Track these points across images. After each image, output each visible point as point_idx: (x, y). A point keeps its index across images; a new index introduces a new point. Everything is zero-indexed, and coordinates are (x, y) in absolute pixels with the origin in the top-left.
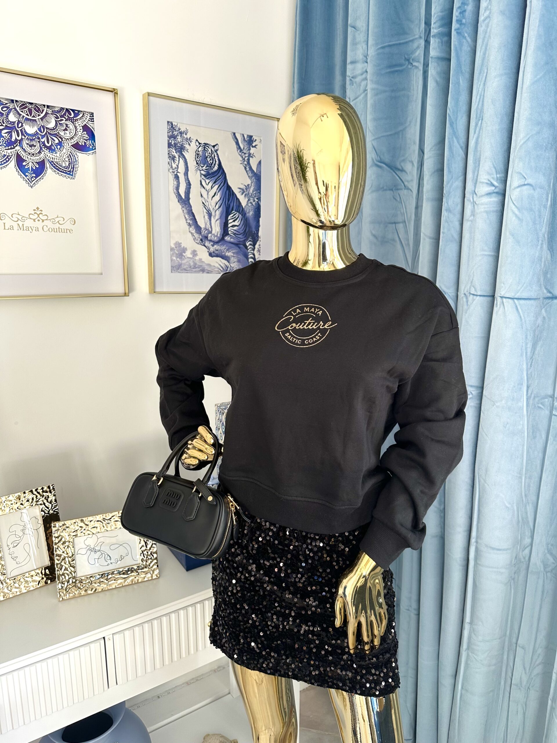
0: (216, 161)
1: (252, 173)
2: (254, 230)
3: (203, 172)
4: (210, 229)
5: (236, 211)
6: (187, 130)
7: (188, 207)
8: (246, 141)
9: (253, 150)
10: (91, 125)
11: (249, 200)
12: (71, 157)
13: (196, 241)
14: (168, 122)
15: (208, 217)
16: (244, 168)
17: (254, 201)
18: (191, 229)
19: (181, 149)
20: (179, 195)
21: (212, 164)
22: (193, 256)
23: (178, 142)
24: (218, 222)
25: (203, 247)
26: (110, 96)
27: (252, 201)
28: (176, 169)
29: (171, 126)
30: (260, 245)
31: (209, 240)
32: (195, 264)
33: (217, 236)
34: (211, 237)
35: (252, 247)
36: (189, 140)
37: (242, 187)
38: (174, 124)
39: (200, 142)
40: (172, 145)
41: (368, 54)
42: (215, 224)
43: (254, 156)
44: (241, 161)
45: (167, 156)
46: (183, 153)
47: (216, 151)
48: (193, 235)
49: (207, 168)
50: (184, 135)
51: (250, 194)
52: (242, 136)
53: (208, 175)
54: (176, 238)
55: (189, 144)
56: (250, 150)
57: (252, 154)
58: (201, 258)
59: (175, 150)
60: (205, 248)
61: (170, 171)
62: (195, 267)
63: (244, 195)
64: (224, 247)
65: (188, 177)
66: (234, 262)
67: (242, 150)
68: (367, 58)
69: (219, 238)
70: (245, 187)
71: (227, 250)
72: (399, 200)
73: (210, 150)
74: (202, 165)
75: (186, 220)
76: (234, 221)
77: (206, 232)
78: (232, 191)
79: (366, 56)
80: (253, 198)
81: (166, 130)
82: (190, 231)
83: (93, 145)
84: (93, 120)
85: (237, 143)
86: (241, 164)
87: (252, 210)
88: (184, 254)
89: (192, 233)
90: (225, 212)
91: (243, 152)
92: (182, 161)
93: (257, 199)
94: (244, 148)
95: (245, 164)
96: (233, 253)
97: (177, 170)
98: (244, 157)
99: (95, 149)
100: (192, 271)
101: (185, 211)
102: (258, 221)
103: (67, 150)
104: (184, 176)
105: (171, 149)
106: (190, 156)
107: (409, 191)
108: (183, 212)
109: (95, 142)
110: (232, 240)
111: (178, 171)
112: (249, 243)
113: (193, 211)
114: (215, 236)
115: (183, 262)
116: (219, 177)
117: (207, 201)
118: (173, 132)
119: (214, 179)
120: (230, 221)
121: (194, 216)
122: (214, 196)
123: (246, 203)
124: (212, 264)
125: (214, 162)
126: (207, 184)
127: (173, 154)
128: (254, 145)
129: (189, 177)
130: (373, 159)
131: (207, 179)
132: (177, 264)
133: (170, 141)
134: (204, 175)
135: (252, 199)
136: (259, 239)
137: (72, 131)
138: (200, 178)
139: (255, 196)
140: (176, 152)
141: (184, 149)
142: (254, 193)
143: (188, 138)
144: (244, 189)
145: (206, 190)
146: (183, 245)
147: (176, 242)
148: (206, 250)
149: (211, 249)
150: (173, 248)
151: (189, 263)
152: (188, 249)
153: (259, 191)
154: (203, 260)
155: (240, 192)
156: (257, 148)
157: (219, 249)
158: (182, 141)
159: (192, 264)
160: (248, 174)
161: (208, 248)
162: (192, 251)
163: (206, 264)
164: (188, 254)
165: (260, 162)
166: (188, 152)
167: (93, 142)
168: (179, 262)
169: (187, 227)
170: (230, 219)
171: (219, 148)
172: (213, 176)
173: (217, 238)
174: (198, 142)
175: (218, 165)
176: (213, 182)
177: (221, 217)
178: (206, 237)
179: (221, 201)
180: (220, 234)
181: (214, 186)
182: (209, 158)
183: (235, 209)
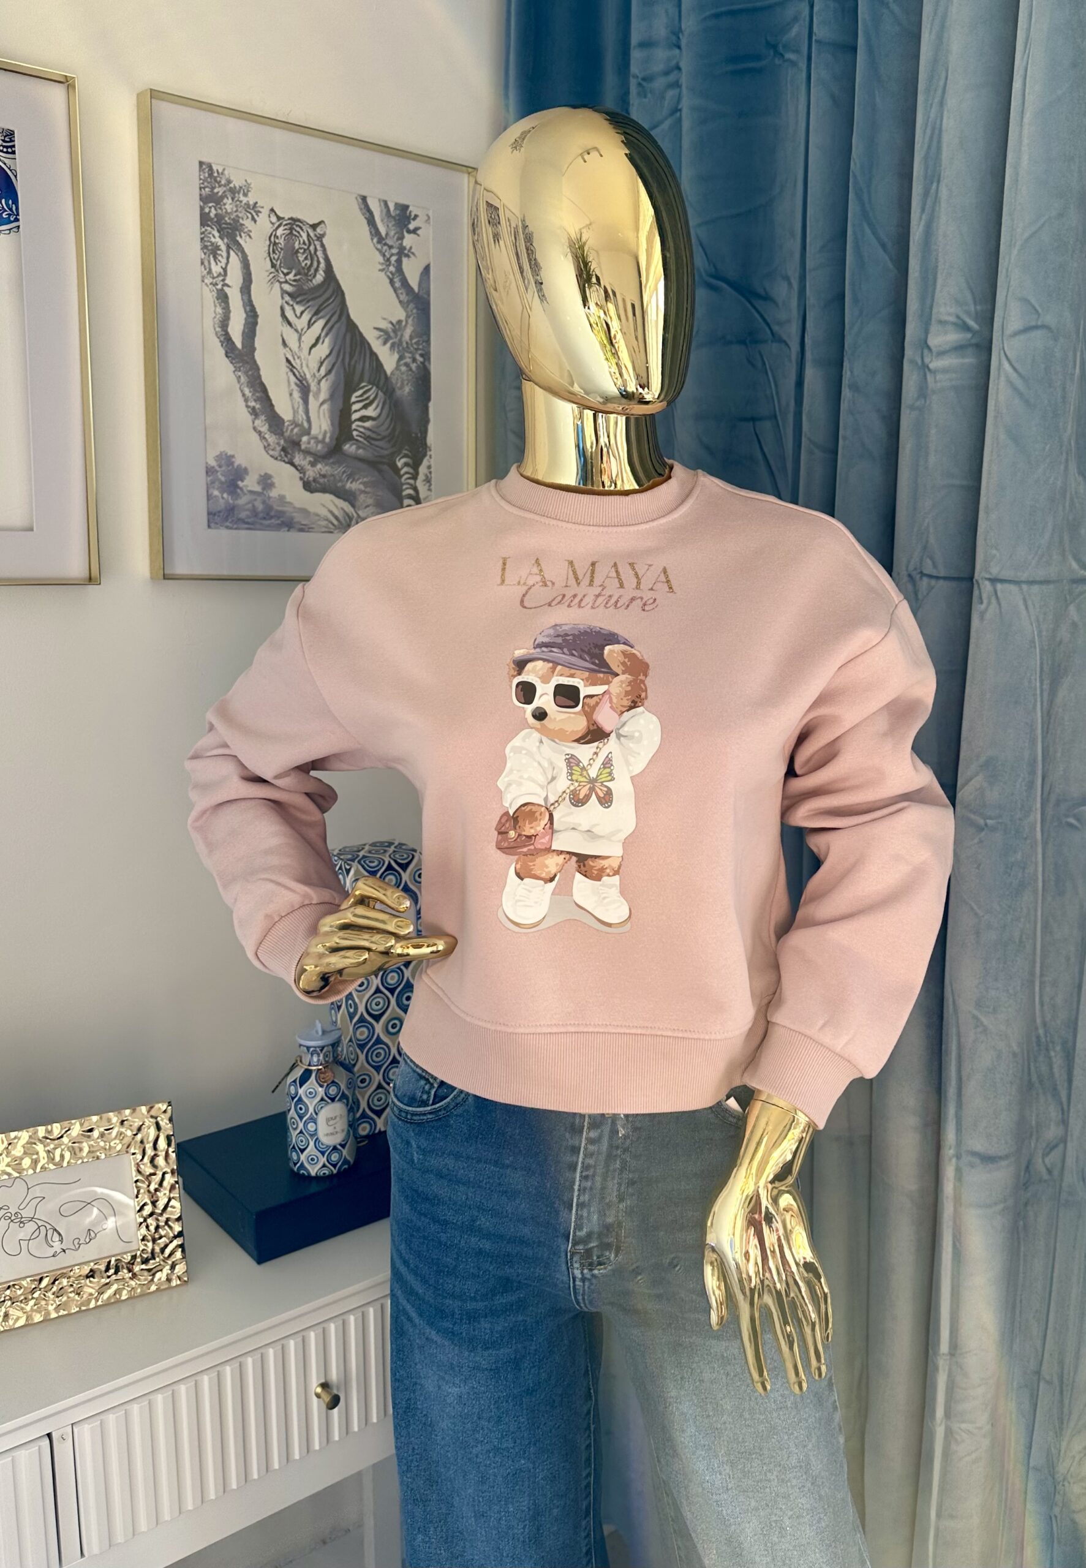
0: (319, 262)
1: (407, 293)
2: (415, 429)
3: (287, 287)
4: (306, 425)
5: (369, 382)
6: (248, 185)
8: (394, 218)
9: (408, 240)
10: (6, 161)
11: (401, 358)
13: (271, 453)
14: (201, 163)
15: (299, 395)
16: (388, 281)
17: (414, 360)
18: (257, 422)
19: (231, 230)
20: (227, 340)
21: (309, 269)
22: (264, 489)
23: (226, 212)
24: (325, 407)
25: (288, 466)
26: (57, 94)
27: (408, 360)
28: (221, 278)
29: (208, 173)
30: (429, 467)
31: (303, 451)
32: (268, 508)
33: (323, 441)
34: (309, 443)
35: (411, 471)
36: (253, 209)
37: (384, 325)
38: (215, 168)
39: (281, 215)
40: (211, 220)
41: (680, 27)
42: (319, 412)
43: (413, 253)
44: (380, 264)
45: (198, 245)
46: (238, 238)
47: (320, 238)
48: (262, 438)
49: (298, 277)
50: (241, 195)
51: (404, 345)
52: (382, 204)
53: (298, 295)
54: (221, 444)
55: (253, 219)
56: (402, 238)
57: (408, 248)
58: (282, 493)
59: (219, 231)
60: (292, 469)
61: (206, 281)
62: (268, 514)
63: (388, 345)
64: (341, 469)
65: (250, 296)
66: (367, 506)
67: (383, 239)
68: (679, 38)
69: (328, 446)
70: (390, 326)
71: (349, 476)
72: (760, 366)
73: (304, 236)
74: (285, 271)
75: (246, 400)
76: (365, 407)
77: (296, 430)
78: (361, 334)
79: (676, 33)
80: (410, 353)
81: (196, 183)
82: (255, 429)
83: (11, 209)
84: (10, 150)
85: (371, 221)
86: (381, 270)
87: (409, 381)
88: (240, 483)
89: (260, 433)
90: (342, 386)
91: (385, 244)
92: (234, 259)
93: (422, 355)
94: (387, 234)
95: (391, 273)
96: (363, 483)
97: (223, 280)
98: (387, 255)
99: (17, 220)
100: (261, 524)
101: (243, 379)
102: (424, 410)
104: (239, 294)
105: (209, 228)
106: (256, 245)
107: (783, 346)
108: (239, 382)
109: (15, 202)
110: (361, 452)
111: (226, 282)
112: (404, 460)
113: (264, 380)
114: (318, 442)
115: (242, 501)
116: (327, 299)
117: (299, 358)
118: (213, 188)
119: (314, 305)
120: (355, 407)
121: (265, 390)
122: (314, 346)
123: (393, 366)
124: (312, 510)
125: (315, 264)
126: (298, 315)
127: (213, 240)
128: (411, 227)
129: (253, 298)
131: (298, 303)
132: (223, 506)
133: (207, 210)
134: (290, 295)
135: (410, 355)
136: (429, 453)
138: (280, 302)
139: (417, 349)
140: (221, 238)
141: (240, 231)
142: (414, 341)
143: (251, 203)
144: (390, 330)
145: (296, 330)
146: (239, 461)
147: (221, 453)
148: (297, 474)
149: (307, 473)
150: (213, 467)
151: (254, 506)
152: (249, 469)
153: (425, 338)
154: (288, 499)
155: (379, 338)
156: (418, 235)
157: (329, 473)
158: (236, 211)
159: (260, 507)
160: (398, 296)
161: (300, 469)
162: (261, 476)
163: (294, 508)
164: (250, 483)
165: (427, 269)
166: (250, 237)
167: (10, 202)
168: (227, 502)
169: (249, 418)
170: (354, 403)
171: (327, 232)
172: (314, 296)
173: (323, 447)
174: (276, 214)
175: (325, 272)
176: (312, 312)
177: (332, 397)
178: (296, 444)
179: (332, 359)
180: (331, 438)
181: (315, 322)
182: (303, 253)
183: (366, 377)
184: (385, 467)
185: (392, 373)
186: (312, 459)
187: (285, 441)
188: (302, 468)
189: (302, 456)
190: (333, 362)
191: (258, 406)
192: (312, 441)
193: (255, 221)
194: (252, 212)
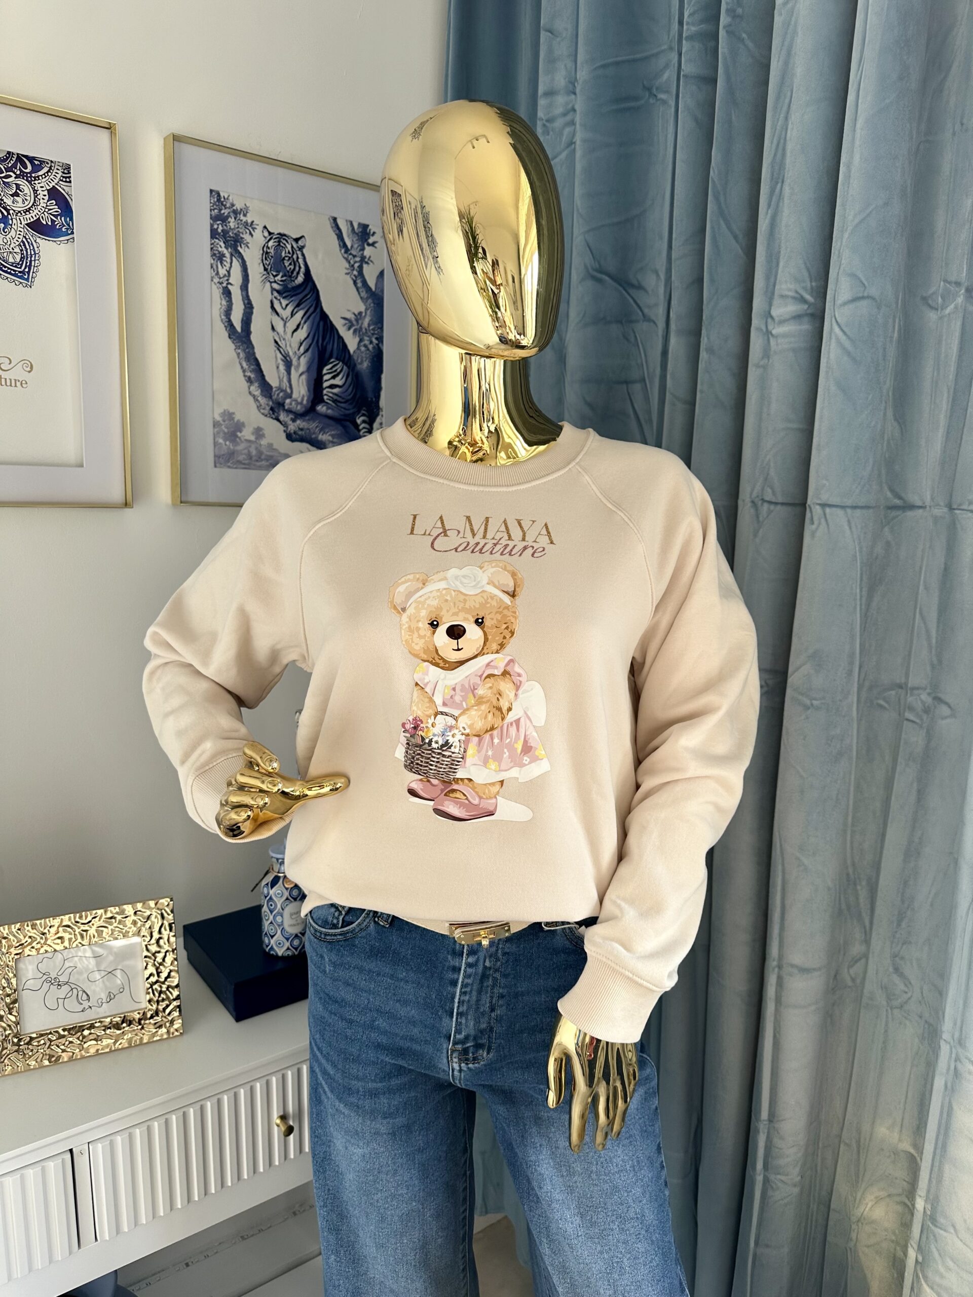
0: (300, 267)
1: (367, 292)
2: (370, 395)
3: (275, 286)
4: (289, 390)
5: (337, 359)
6: (247, 208)
7: (247, 348)
8: (357, 234)
9: (368, 251)
10: (65, 188)
11: (361, 340)
12: (24, 245)
14: (211, 191)
15: (284, 368)
16: (351, 282)
17: (371, 342)
18: (252, 388)
19: (235, 242)
20: (230, 326)
21: (292, 272)
22: (256, 438)
23: (230, 228)
24: (304, 377)
25: (275, 421)
26: (104, 135)
27: (367, 342)
28: (226, 278)
29: (217, 198)
32: (260, 453)
33: (301, 403)
34: (291, 404)
35: (367, 425)
36: (250, 227)
37: (349, 316)
38: (222, 195)
39: (271, 231)
40: (219, 234)
41: (576, 78)
42: (298, 381)
43: (372, 261)
44: (347, 269)
45: (208, 253)
46: (239, 248)
47: (301, 249)
48: (256, 400)
49: (284, 279)
50: (241, 215)
51: (364, 330)
52: (349, 224)
53: (286, 292)
54: (224, 404)
55: (251, 234)
56: (363, 249)
57: (368, 257)
58: (271, 441)
59: (224, 242)
60: (278, 424)
61: (214, 280)
62: (258, 457)
63: (352, 331)
64: (315, 424)
65: (247, 293)
67: (349, 250)
68: (574, 86)
69: (305, 407)
70: (353, 316)
71: (321, 430)
72: (632, 339)
73: (289, 247)
74: (274, 273)
75: (244, 371)
76: (334, 377)
77: (281, 394)
78: (331, 322)
79: (573, 82)
80: (368, 336)
81: (208, 206)
82: (250, 393)
83: (69, 225)
84: (68, 180)
85: (340, 236)
86: (347, 274)
87: (367, 358)
88: (239, 434)
89: (254, 396)
90: (316, 360)
91: (351, 254)
92: (236, 265)
93: (377, 339)
94: (352, 247)
95: (354, 275)
96: (332, 436)
97: (228, 280)
98: (352, 262)
99: (72, 233)
100: (255, 465)
101: (242, 355)
102: (378, 381)
103: (18, 233)
104: (240, 291)
105: (217, 241)
106: (252, 254)
107: (652, 324)
108: (238, 357)
109: (71, 219)
110: (330, 412)
111: (230, 281)
112: (362, 418)
113: (258, 356)
114: (297, 403)
115: (240, 447)
116: (306, 295)
117: (284, 339)
118: (220, 210)
119: (296, 300)
120: (326, 378)
121: (258, 364)
122: (295, 330)
123: (355, 346)
125: (297, 268)
126: (284, 306)
127: (220, 249)
128: (371, 241)
129: (250, 294)
130: (586, 267)
131: (284, 298)
132: (226, 451)
133: (215, 227)
134: (278, 292)
135: (367, 338)
136: (381, 413)
137: (28, 198)
138: (270, 297)
139: (373, 334)
140: (226, 248)
141: (241, 243)
142: (371, 328)
143: (249, 221)
144: (353, 319)
146: (238, 417)
147: (225, 411)
148: (282, 428)
149: (289, 427)
150: (219, 421)
151: (249, 451)
152: (246, 424)
153: (379, 325)
154: (275, 446)
155: (345, 324)
156: (376, 247)
157: (306, 427)
158: (238, 227)
159: (254, 452)
160: (359, 293)
161: (285, 425)
162: (254, 429)
163: (279, 453)
164: (247, 434)
165: (382, 274)
166: (248, 247)
167: (68, 219)
168: (229, 448)
169: (246, 384)
170: (325, 374)
171: (307, 245)
172: (295, 293)
173: (302, 408)
174: (268, 230)
175: (304, 275)
176: (295, 305)
177: (309, 369)
178: (281, 405)
179: (309, 340)
180: (307, 400)
181: (296, 312)
182: (288, 260)
183: (335, 355)
184: (348, 423)
185: (354, 352)
186: (293, 417)
187: (273, 402)
188: (286, 423)
189: (285, 414)
190: (310, 342)
191: (252, 376)
192: (293, 403)
193: (252, 236)
194: (250, 228)
